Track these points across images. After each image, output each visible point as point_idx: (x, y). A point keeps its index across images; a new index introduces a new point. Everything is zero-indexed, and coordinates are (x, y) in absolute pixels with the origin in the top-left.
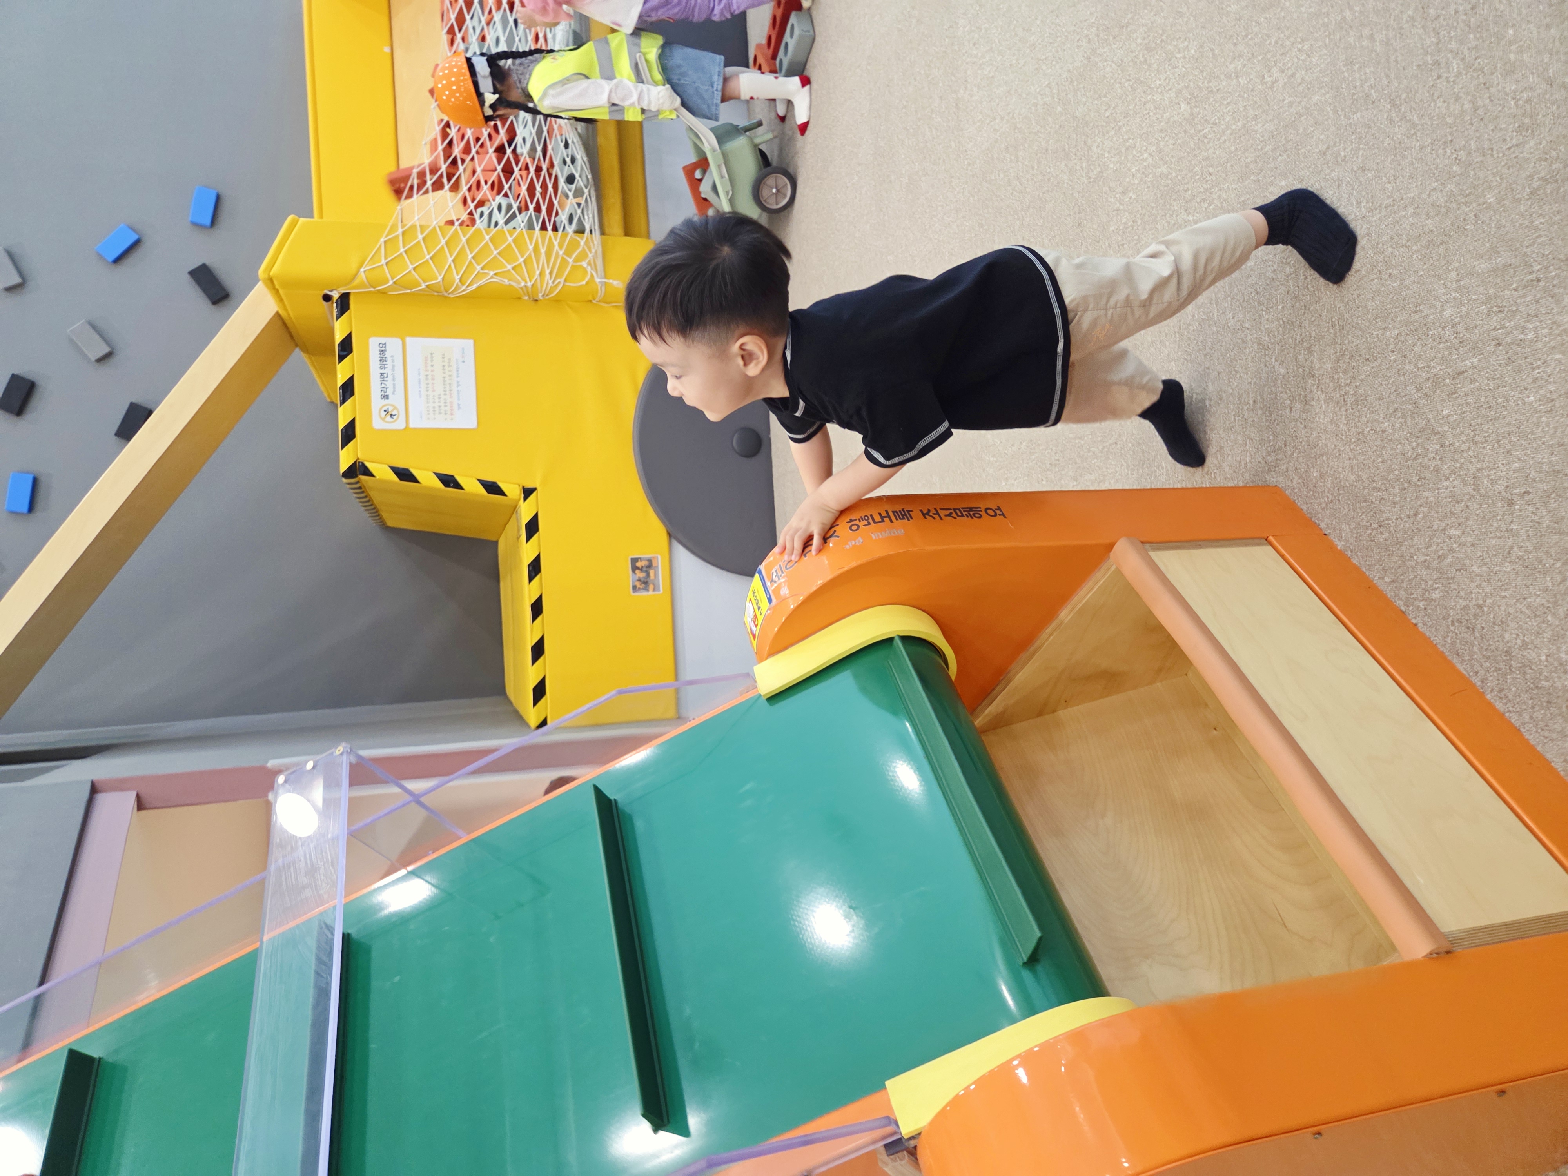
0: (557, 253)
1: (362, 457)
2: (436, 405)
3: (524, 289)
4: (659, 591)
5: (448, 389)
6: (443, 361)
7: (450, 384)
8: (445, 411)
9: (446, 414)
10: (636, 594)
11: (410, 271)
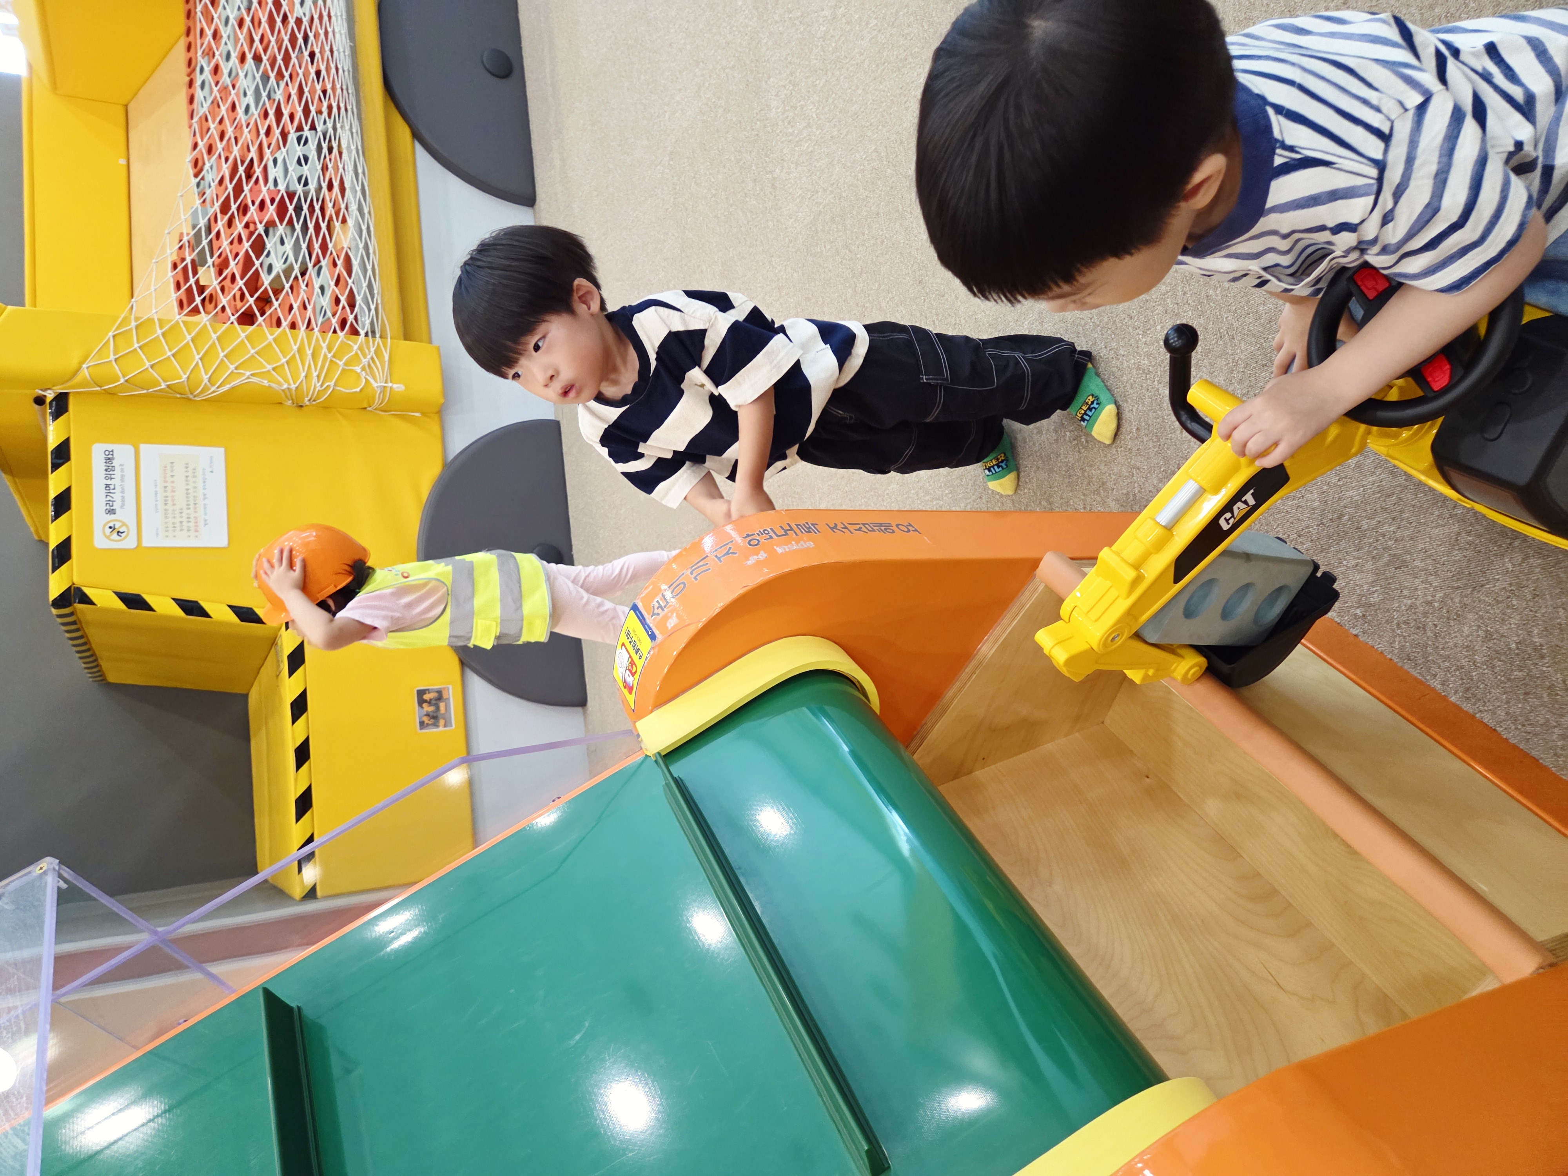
0: (325, 356)
1: (78, 581)
2: (177, 520)
3: (287, 391)
4: (451, 726)
5: (192, 502)
6: (187, 472)
7: (195, 497)
8: (188, 527)
9: (189, 530)
10: (424, 731)
11: (147, 369)
